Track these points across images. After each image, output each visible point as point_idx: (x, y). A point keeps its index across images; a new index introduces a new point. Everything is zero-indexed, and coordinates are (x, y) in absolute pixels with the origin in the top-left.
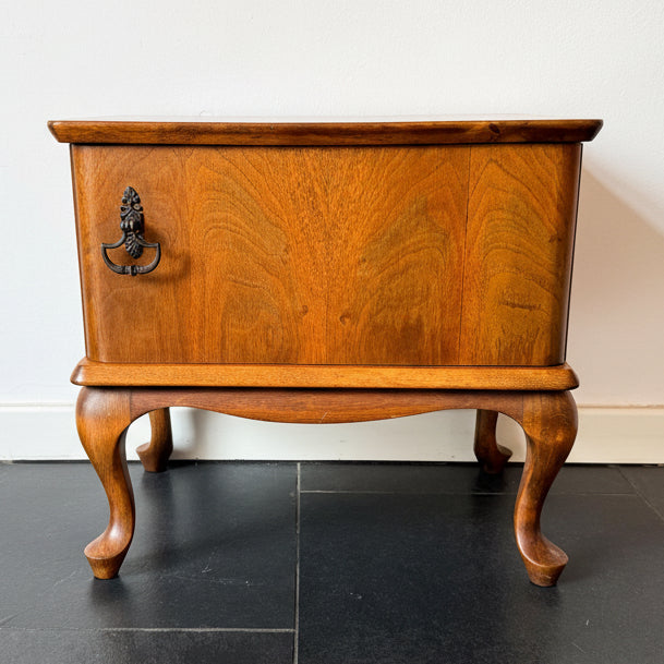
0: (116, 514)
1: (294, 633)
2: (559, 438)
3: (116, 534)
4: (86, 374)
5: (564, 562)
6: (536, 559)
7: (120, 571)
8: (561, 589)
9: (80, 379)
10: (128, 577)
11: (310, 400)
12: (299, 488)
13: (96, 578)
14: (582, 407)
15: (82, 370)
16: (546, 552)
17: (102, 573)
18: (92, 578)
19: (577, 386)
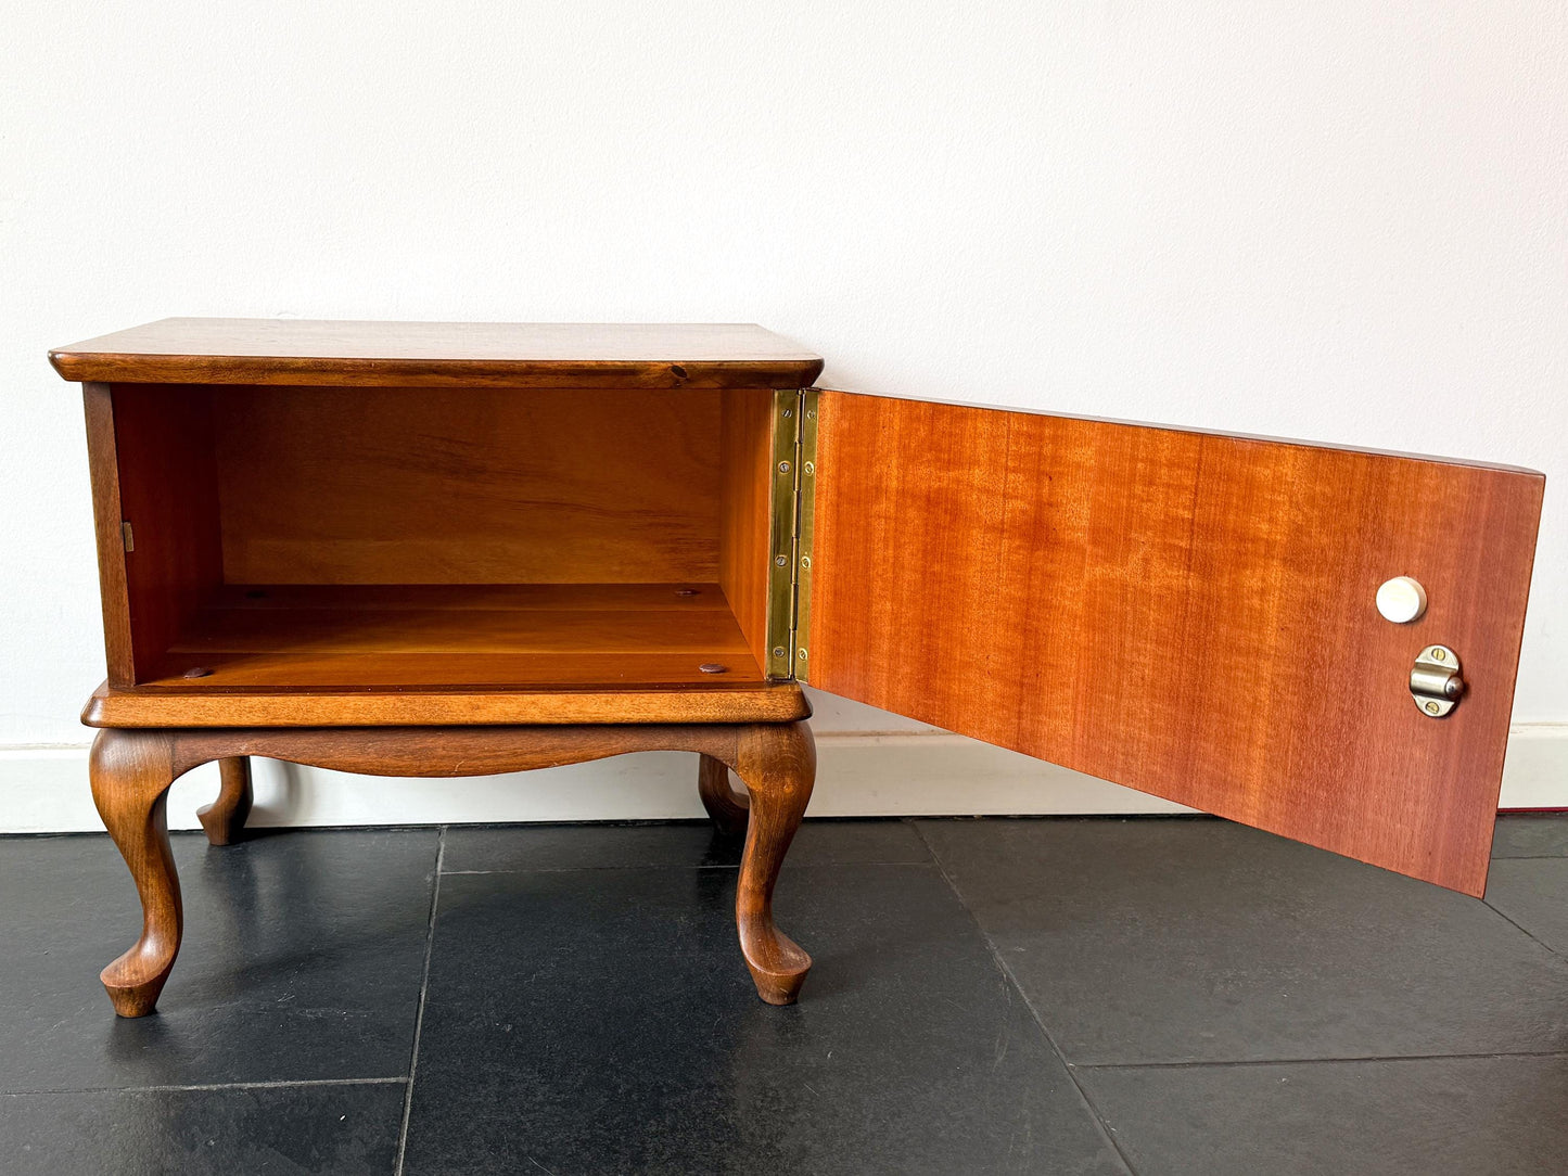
0: (151, 917)
1: (407, 1084)
2: (788, 789)
3: (151, 950)
4: (106, 709)
5: (805, 967)
6: (767, 967)
7: (158, 1005)
8: (804, 1008)
9: (95, 717)
10: (171, 1012)
11: (438, 743)
12: (439, 868)
13: (119, 1017)
14: (821, 735)
15: (100, 704)
16: (779, 953)
17: (128, 1010)
18: (114, 1016)
19: (810, 715)
